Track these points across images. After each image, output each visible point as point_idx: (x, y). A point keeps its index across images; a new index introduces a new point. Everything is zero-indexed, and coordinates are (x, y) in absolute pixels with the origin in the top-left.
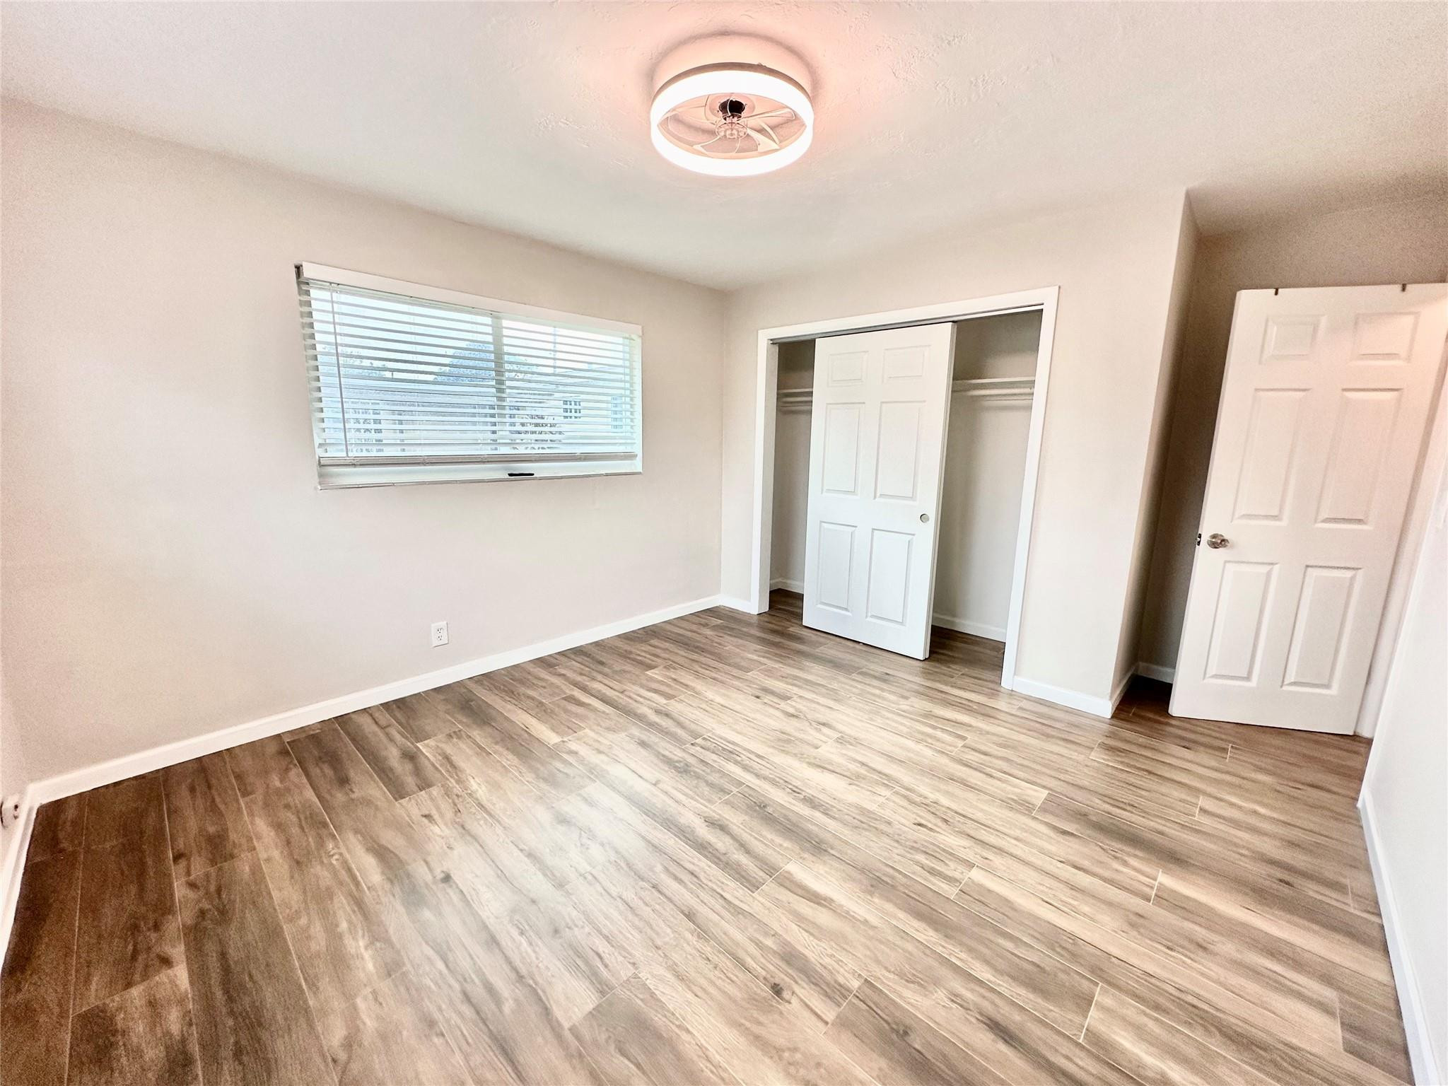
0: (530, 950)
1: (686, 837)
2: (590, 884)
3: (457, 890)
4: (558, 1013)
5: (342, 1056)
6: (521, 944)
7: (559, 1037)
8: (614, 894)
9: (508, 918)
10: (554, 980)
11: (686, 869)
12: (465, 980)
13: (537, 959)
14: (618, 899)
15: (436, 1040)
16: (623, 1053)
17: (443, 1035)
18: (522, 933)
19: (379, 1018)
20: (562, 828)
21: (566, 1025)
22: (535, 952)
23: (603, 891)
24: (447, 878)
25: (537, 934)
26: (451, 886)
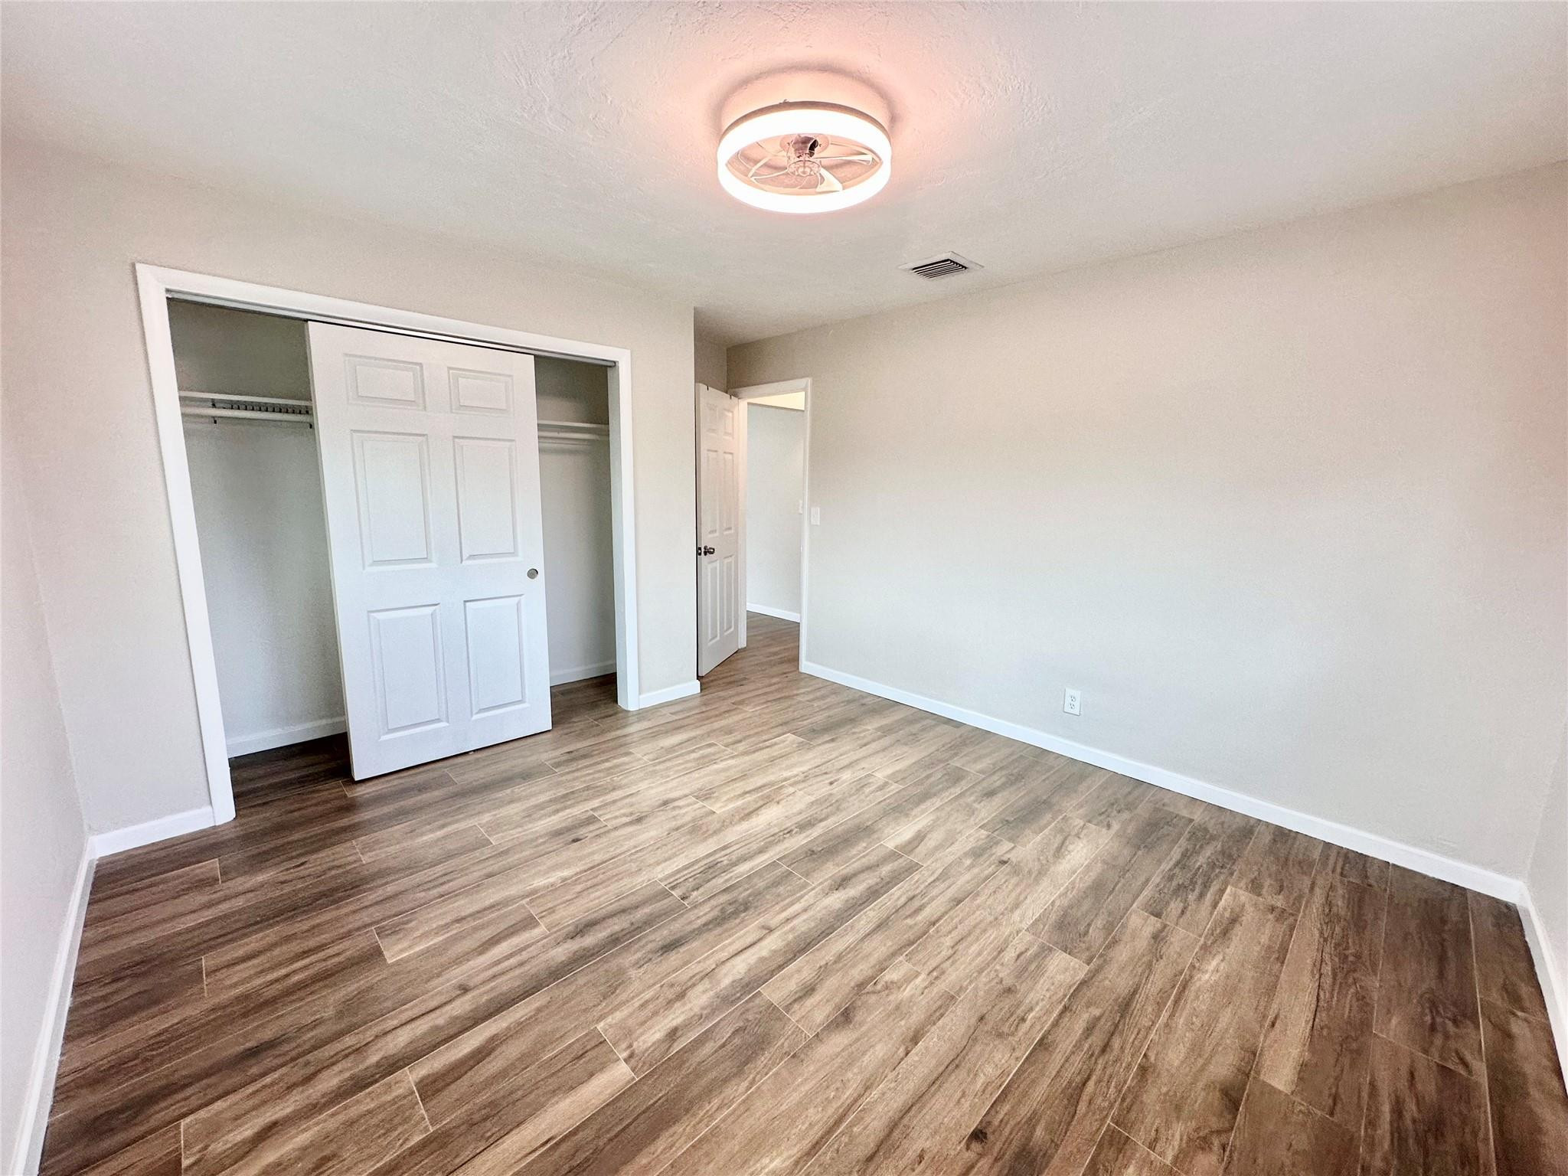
0: (1038, 1009)
1: (861, 905)
2: (943, 973)
3: (993, 1112)
4: (1081, 976)
5: (1216, 1142)
6: (1034, 1017)
7: (1097, 970)
8: (951, 952)
9: (1010, 1038)
10: (1056, 983)
11: (906, 904)
12: (1092, 1055)
13: (1043, 1000)
14: (956, 948)
15: (1152, 1059)
16: (1086, 933)
17: (1145, 1055)
18: (1023, 1020)
19: (1168, 1125)
20: (858, 1017)
21: (1087, 968)
22: (1037, 1004)
23: (950, 961)
24: (979, 1135)
25: (1018, 1006)
26: (989, 1123)
